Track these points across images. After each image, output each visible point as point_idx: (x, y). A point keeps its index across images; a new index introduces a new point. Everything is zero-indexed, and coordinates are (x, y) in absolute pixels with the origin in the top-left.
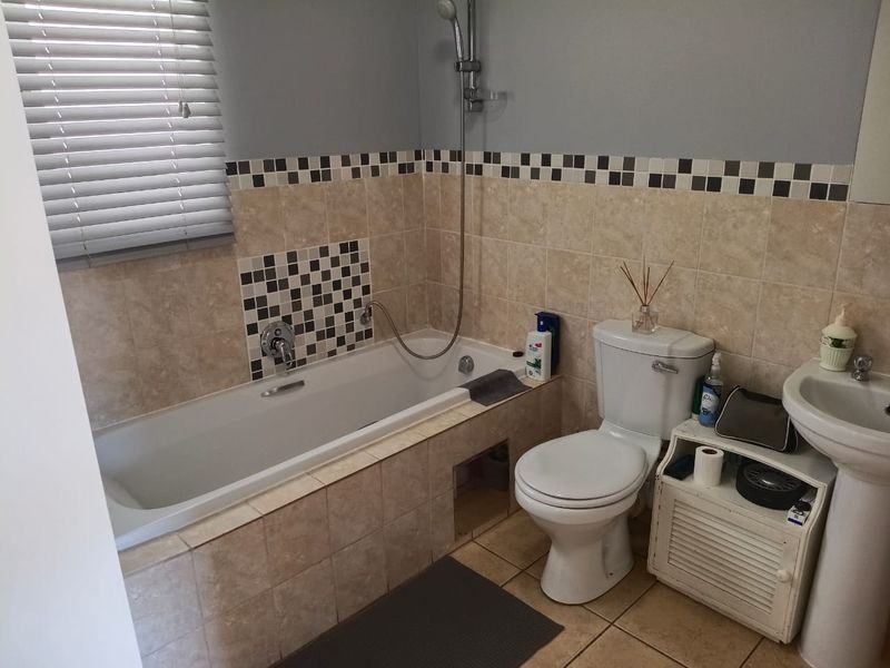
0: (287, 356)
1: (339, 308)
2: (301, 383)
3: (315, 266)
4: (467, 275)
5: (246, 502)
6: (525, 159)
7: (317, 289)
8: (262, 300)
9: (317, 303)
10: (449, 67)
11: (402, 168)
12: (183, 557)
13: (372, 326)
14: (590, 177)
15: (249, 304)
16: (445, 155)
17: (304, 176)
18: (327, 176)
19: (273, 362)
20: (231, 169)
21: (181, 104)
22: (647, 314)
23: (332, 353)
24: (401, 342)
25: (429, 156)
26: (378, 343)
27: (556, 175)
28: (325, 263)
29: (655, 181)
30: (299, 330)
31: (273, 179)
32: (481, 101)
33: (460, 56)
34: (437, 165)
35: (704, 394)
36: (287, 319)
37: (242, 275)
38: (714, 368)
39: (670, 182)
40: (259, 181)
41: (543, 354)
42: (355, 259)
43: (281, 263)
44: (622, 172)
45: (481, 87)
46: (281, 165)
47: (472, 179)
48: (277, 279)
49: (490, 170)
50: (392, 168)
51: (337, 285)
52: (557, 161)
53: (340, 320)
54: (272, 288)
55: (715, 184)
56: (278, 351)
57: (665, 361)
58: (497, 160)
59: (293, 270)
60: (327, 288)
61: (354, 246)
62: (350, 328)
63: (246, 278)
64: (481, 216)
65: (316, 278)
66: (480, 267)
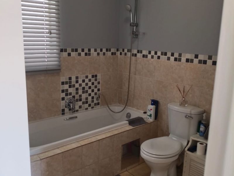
0: (73, 108)
1: (90, 95)
2: (76, 117)
3: (84, 81)
4: (130, 87)
5: (58, 148)
6: (150, 53)
7: (84, 88)
8: (67, 90)
9: (83, 92)
10: (129, 25)
11: (112, 54)
12: (38, 161)
13: (100, 101)
14: (169, 59)
15: (63, 91)
16: (126, 51)
17: (83, 54)
18: (90, 54)
19: (68, 110)
20: (62, 50)
21: (49, 31)
22: (184, 100)
23: (87, 109)
24: (108, 107)
25: (121, 50)
26: (101, 107)
27: (159, 58)
28: (87, 81)
29: (187, 60)
30: (77, 100)
31: (73, 54)
32: (137, 35)
33: (132, 22)
34: (123, 53)
35: (201, 126)
36: (74, 97)
37: (62, 82)
38: (204, 118)
39: (192, 61)
40: (69, 55)
41: (153, 112)
42: (96, 80)
43: (74, 80)
44: (178, 57)
45: (137, 31)
46: (76, 50)
47: (133, 58)
48: (72, 84)
49: (139, 55)
50: (109, 53)
51: (90, 88)
52: (159, 54)
53: (90, 99)
54: (70, 87)
55: (205, 62)
56: (70, 106)
57: (189, 115)
58: (141, 52)
59: (77, 82)
60: (87, 88)
61: (96, 76)
62: (93, 101)
63: (63, 83)
64: (136, 69)
65: (84, 85)
66: (135, 85)
